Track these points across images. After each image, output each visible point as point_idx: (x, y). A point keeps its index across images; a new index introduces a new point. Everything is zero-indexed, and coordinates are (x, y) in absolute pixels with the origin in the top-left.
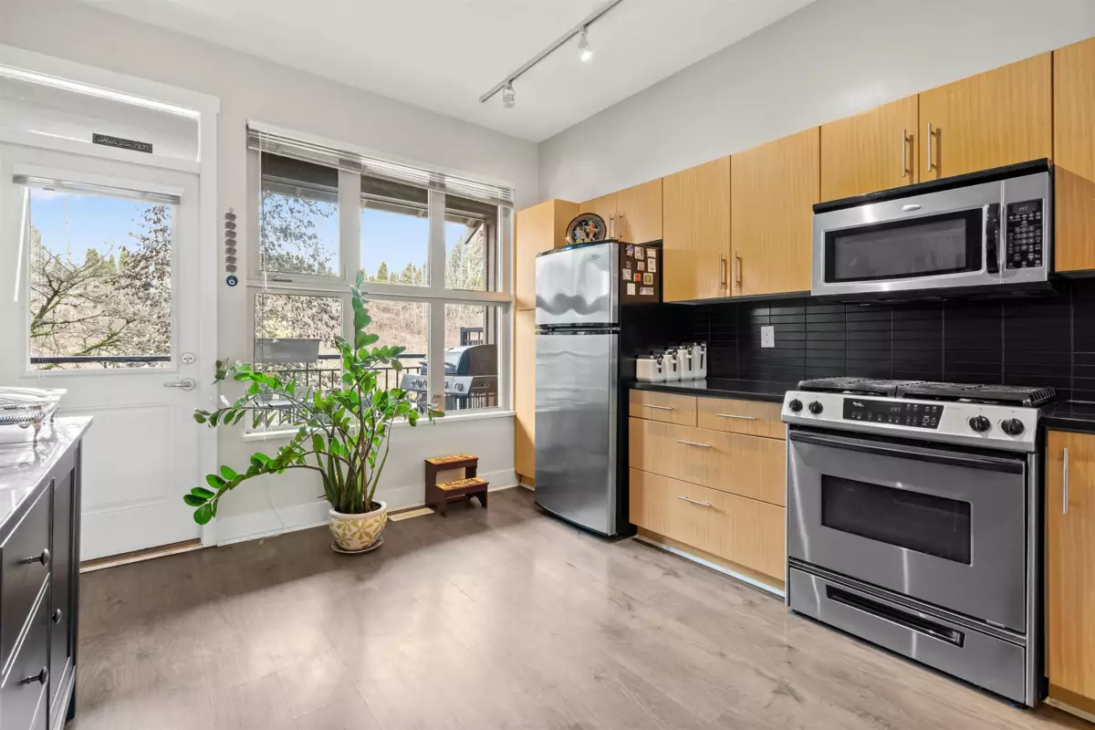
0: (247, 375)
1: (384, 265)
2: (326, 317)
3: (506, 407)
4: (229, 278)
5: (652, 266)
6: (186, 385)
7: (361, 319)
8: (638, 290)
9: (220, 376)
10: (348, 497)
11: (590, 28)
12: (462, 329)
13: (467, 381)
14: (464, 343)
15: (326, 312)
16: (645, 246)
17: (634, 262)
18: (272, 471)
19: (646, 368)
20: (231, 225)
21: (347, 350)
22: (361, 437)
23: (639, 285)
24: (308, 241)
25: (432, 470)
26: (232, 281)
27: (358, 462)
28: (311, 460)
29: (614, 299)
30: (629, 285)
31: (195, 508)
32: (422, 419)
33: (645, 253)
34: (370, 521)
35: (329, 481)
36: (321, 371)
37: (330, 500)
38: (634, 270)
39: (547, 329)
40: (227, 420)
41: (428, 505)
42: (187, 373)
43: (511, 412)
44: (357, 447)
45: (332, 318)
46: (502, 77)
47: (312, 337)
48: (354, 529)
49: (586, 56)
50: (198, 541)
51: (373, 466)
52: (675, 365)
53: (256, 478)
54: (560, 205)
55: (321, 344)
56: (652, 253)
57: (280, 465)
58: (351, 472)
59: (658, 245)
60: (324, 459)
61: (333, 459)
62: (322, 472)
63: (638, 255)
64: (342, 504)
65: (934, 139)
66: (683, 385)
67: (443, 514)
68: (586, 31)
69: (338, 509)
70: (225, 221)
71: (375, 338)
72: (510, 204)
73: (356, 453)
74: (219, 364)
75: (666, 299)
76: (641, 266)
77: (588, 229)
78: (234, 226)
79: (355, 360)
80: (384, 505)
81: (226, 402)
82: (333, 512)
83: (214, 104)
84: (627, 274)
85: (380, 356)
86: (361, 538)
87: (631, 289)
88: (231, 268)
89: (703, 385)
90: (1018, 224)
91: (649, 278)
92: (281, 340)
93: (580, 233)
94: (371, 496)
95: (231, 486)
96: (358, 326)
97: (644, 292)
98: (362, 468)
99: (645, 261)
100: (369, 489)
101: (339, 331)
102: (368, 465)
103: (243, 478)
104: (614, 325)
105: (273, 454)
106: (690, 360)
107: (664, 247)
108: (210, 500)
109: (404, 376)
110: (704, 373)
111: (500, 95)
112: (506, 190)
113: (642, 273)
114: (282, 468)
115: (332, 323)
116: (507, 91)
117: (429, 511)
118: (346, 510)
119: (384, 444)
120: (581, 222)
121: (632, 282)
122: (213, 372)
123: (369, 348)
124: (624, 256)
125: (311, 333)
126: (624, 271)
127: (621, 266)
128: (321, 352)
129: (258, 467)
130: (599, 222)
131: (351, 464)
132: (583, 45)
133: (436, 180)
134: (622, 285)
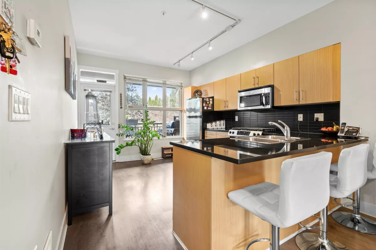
0: (124, 127)
1: (157, 96)
2: (139, 113)
3: (182, 136)
4: (121, 107)
5: (211, 102)
6: (113, 129)
7: (147, 116)
8: (207, 108)
9: (119, 127)
10: (144, 152)
11: (193, 53)
12: (174, 116)
13: (173, 130)
14: (174, 120)
15: (139, 112)
16: (209, 98)
17: (206, 102)
18: (130, 146)
19: (209, 126)
20: (121, 96)
21: (144, 122)
22: (147, 140)
23: (208, 107)
24: (134, 92)
25: (163, 149)
26: (121, 108)
27: (146, 146)
28: (137, 144)
29: (201, 110)
30: (205, 107)
31: (117, 152)
32: (161, 138)
33: (209, 100)
34: (149, 157)
35: (140, 149)
36: (138, 127)
37: (141, 153)
38: (206, 103)
39: (190, 117)
40: (121, 136)
41: (162, 157)
42: (113, 127)
43: (183, 137)
44: (146, 142)
45: (141, 113)
46: (177, 60)
47: (136, 119)
48: (146, 159)
49: (193, 59)
50: (115, 161)
51: (150, 147)
52: (216, 125)
53: (127, 147)
54: (193, 88)
55: (138, 121)
56: (211, 99)
57: (131, 144)
58: (145, 147)
59: (213, 98)
60: (140, 144)
61: (141, 144)
62: (139, 147)
63: (207, 100)
64: (143, 154)
65: (257, 78)
66: (218, 130)
67: (165, 159)
68: (192, 54)
69: (142, 155)
70: (120, 95)
71: (150, 119)
72: (182, 86)
73: (146, 143)
74: (119, 125)
75: (215, 110)
76: (208, 103)
77: (198, 93)
78: (122, 96)
79: (146, 124)
80: (152, 155)
81: (121, 132)
82: (141, 155)
83: (118, 71)
84: (204, 105)
85: (150, 123)
86: (147, 161)
87: (205, 108)
88: (121, 105)
89: (224, 130)
90: (267, 97)
91: (210, 105)
92: (129, 120)
93: (196, 94)
94: (149, 153)
95: (123, 148)
96: (146, 117)
97: (209, 108)
98: (147, 146)
99: (209, 101)
100: (149, 152)
101: (142, 117)
102: (148, 146)
103: (125, 146)
104: (201, 116)
105: (130, 142)
106: (220, 124)
107: (214, 98)
108: (119, 150)
109: (159, 129)
110: (224, 127)
111: (177, 64)
112: (181, 83)
113: (208, 104)
114: (132, 145)
115: (141, 115)
116: (179, 64)
117: (163, 158)
118: (144, 155)
119: (152, 143)
120: (197, 92)
121: (206, 106)
122: (118, 126)
123: (148, 121)
124: (203, 101)
125: (136, 118)
126: (204, 104)
127: (203, 103)
128: (139, 123)
129: (127, 145)
130: (201, 92)
131: (145, 145)
132: (192, 57)
133: (164, 82)
134: (203, 107)
